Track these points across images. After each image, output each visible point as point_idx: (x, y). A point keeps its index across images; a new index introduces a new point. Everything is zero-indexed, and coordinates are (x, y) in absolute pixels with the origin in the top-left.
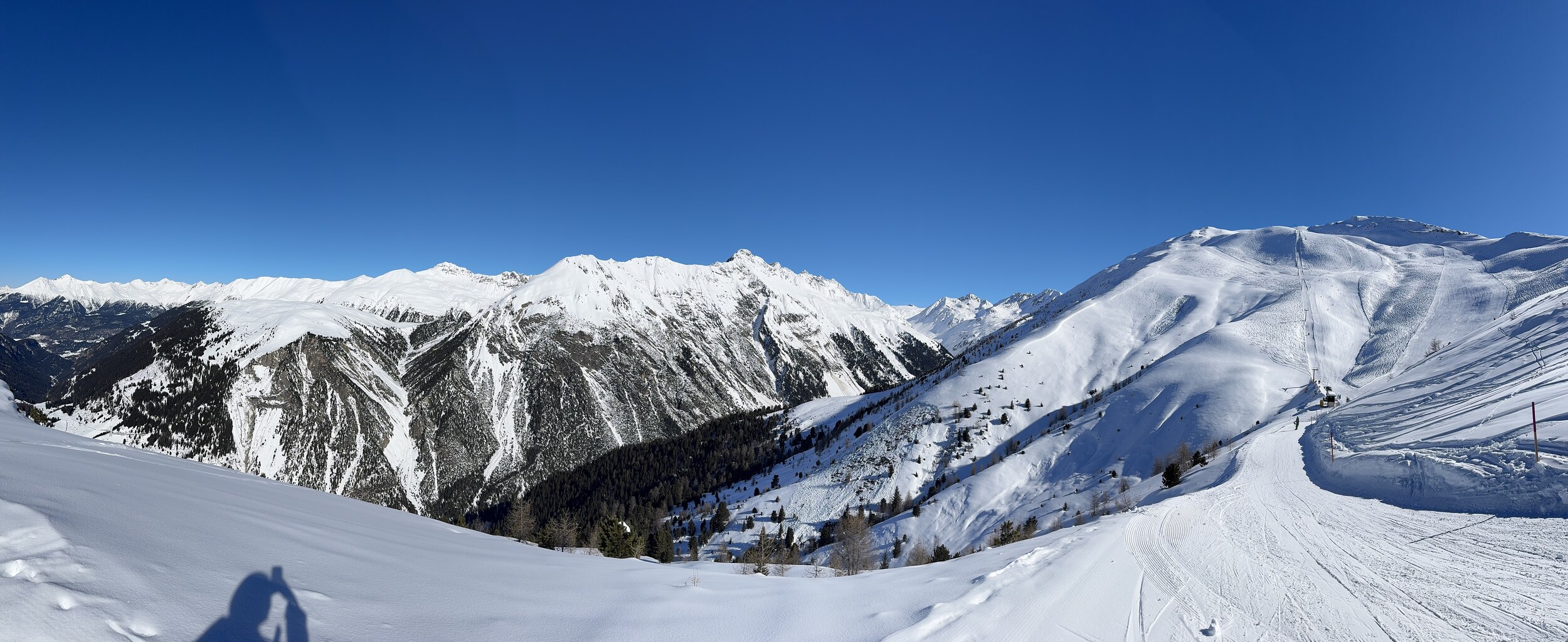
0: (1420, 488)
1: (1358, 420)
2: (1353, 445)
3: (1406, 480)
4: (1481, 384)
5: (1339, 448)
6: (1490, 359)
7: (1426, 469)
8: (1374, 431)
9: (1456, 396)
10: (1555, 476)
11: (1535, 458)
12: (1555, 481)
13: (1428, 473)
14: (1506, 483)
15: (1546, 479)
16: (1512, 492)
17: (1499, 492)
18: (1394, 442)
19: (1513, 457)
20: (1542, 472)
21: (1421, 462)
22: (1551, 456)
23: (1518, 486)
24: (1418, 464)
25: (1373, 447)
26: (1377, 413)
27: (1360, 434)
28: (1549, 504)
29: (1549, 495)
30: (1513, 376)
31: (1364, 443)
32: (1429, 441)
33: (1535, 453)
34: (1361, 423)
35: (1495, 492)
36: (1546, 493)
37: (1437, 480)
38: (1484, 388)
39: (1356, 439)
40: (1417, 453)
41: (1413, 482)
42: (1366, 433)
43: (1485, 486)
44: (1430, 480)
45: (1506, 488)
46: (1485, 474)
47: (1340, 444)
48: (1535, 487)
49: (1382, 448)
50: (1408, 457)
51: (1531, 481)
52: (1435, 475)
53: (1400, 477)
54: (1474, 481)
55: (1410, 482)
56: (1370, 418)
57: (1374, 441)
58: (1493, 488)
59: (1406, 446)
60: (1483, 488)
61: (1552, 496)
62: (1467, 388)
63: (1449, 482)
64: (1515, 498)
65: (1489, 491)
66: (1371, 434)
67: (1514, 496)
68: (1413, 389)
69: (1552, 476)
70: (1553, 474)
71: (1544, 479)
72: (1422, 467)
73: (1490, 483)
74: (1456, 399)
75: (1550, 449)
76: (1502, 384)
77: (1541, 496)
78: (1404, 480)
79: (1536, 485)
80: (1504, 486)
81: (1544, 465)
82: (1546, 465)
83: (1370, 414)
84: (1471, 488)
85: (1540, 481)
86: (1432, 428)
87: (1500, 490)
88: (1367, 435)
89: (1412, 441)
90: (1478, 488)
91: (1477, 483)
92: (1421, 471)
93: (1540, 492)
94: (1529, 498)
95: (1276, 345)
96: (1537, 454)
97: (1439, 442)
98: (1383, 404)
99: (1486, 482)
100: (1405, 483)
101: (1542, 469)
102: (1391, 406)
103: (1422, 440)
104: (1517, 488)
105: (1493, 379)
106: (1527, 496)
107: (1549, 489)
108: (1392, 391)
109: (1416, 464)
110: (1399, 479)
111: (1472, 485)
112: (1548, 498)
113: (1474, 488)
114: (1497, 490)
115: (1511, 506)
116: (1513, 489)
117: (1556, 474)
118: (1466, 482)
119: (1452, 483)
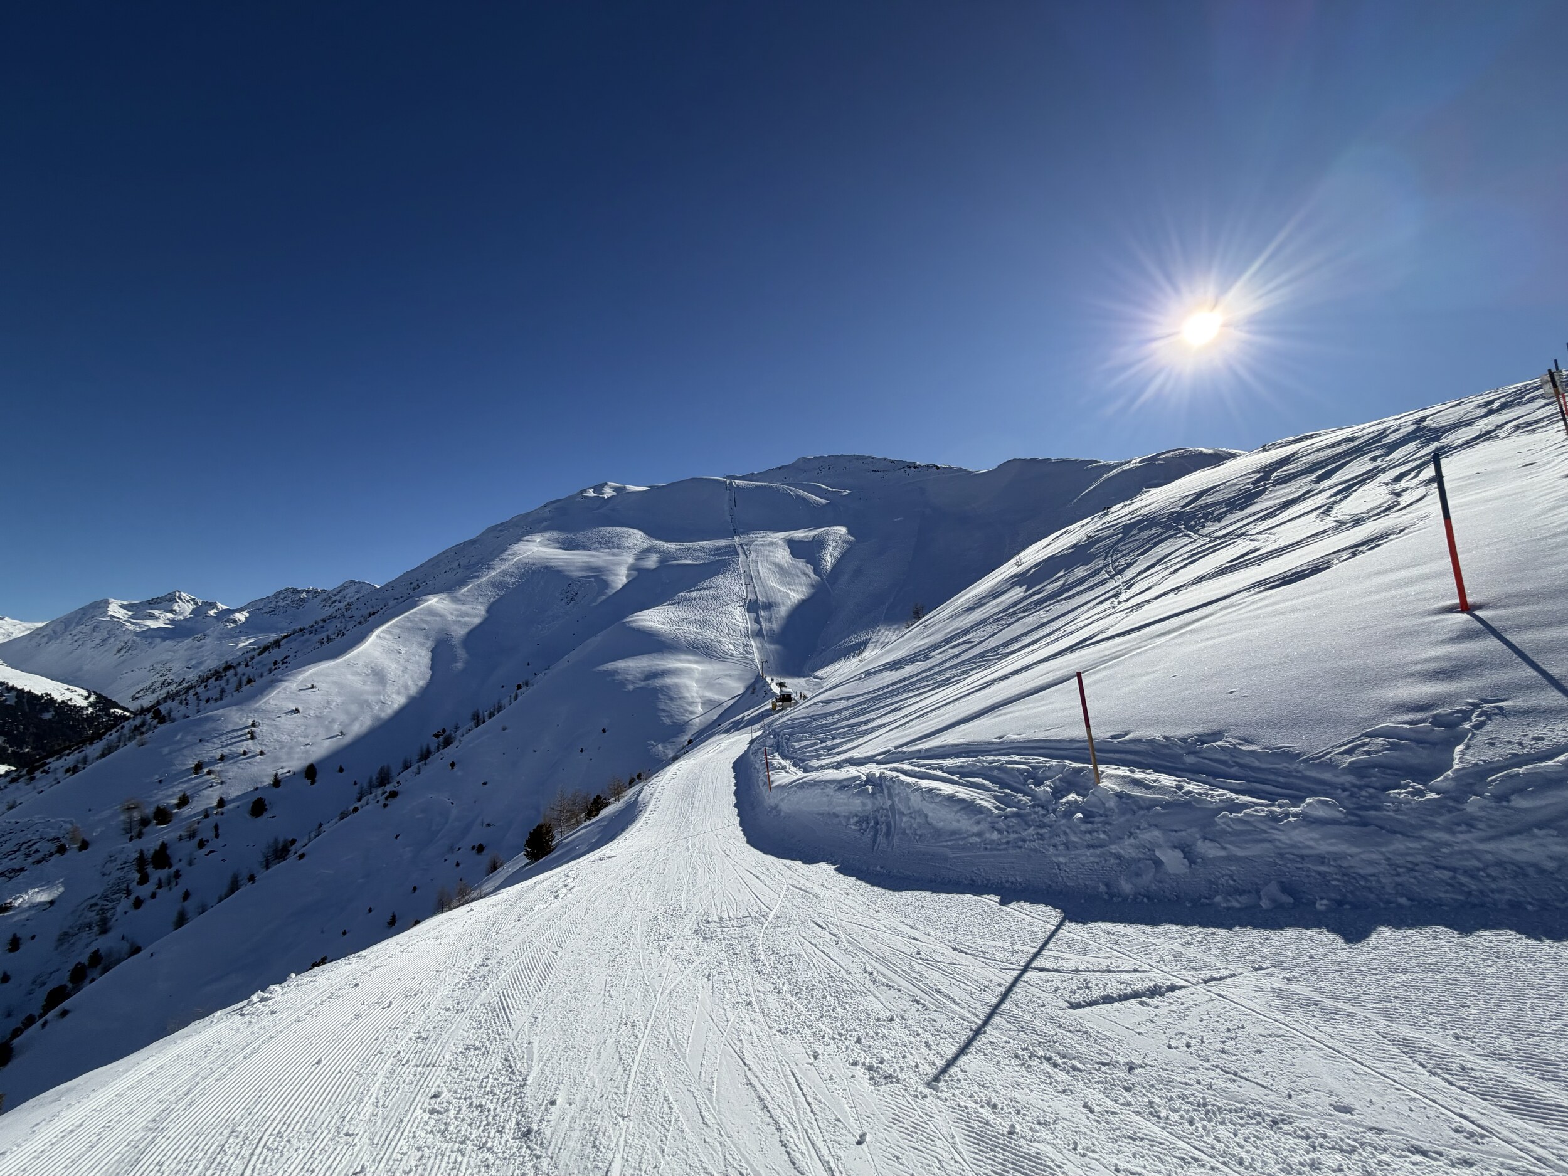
0: (888, 834)
1: (813, 725)
2: (802, 761)
3: (866, 819)
4: (982, 655)
5: (784, 768)
6: (991, 620)
7: (896, 799)
8: (834, 738)
9: (948, 675)
10: (1142, 812)
11: (1092, 776)
12: (1144, 825)
13: (901, 807)
14: (1040, 827)
15: (1122, 819)
16: (1055, 846)
17: (1027, 845)
18: (854, 754)
19: (1048, 774)
20: (1112, 804)
21: (889, 788)
22: (1123, 771)
23: (1065, 833)
24: (886, 791)
25: (827, 764)
26: (839, 712)
27: (814, 744)
28: (1138, 875)
29: (1133, 853)
30: (1028, 640)
31: (818, 757)
32: (904, 749)
33: (1090, 766)
34: (818, 727)
35: (1020, 843)
36: (1126, 848)
37: (915, 819)
38: (986, 661)
39: (809, 752)
40: (885, 771)
41: (877, 823)
42: (822, 742)
43: (1000, 831)
44: (905, 819)
45: (1041, 837)
46: (997, 808)
47: (786, 763)
48: (1102, 836)
49: (838, 766)
50: (870, 779)
51: (1092, 823)
52: (912, 810)
53: (856, 816)
54: (978, 823)
55: (872, 824)
56: (830, 720)
57: (831, 754)
58: (1016, 836)
59: (870, 759)
60: (995, 836)
61: (1141, 856)
62: (963, 663)
63: (934, 822)
64: (1062, 860)
65: (1008, 843)
66: (830, 743)
67: (1059, 855)
68: (888, 673)
69: (1134, 813)
70: (1135, 808)
71: (1118, 820)
72: (890, 796)
73: (1008, 826)
74: (948, 679)
75: (1117, 756)
76: (1013, 652)
77: (1119, 857)
78: (863, 820)
79: (1104, 832)
80: (1038, 834)
81: (1113, 790)
82: (1118, 789)
83: (830, 714)
84: (974, 835)
85: (1110, 824)
86: (911, 727)
87: (1031, 841)
88: (824, 745)
89: (881, 750)
90: (988, 835)
91: (984, 826)
92: (889, 803)
93: (1114, 848)
94: (1092, 859)
95: (709, 635)
96: (1096, 768)
97: (919, 751)
98: (848, 698)
99: (1001, 825)
100: (864, 826)
101: (1108, 798)
102: (859, 699)
103: (896, 748)
104: (1063, 839)
105: (998, 647)
106: (1088, 857)
107: (1132, 840)
108: (861, 678)
109: (882, 791)
110: (856, 819)
111: (976, 829)
112: (1134, 860)
113: (979, 834)
114: (1024, 841)
115: (1056, 874)
116: (1057, 840)
117: (1141, 808)
118: (965, 823)
119: (941, 824)
